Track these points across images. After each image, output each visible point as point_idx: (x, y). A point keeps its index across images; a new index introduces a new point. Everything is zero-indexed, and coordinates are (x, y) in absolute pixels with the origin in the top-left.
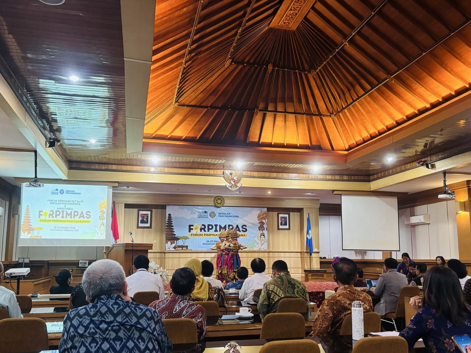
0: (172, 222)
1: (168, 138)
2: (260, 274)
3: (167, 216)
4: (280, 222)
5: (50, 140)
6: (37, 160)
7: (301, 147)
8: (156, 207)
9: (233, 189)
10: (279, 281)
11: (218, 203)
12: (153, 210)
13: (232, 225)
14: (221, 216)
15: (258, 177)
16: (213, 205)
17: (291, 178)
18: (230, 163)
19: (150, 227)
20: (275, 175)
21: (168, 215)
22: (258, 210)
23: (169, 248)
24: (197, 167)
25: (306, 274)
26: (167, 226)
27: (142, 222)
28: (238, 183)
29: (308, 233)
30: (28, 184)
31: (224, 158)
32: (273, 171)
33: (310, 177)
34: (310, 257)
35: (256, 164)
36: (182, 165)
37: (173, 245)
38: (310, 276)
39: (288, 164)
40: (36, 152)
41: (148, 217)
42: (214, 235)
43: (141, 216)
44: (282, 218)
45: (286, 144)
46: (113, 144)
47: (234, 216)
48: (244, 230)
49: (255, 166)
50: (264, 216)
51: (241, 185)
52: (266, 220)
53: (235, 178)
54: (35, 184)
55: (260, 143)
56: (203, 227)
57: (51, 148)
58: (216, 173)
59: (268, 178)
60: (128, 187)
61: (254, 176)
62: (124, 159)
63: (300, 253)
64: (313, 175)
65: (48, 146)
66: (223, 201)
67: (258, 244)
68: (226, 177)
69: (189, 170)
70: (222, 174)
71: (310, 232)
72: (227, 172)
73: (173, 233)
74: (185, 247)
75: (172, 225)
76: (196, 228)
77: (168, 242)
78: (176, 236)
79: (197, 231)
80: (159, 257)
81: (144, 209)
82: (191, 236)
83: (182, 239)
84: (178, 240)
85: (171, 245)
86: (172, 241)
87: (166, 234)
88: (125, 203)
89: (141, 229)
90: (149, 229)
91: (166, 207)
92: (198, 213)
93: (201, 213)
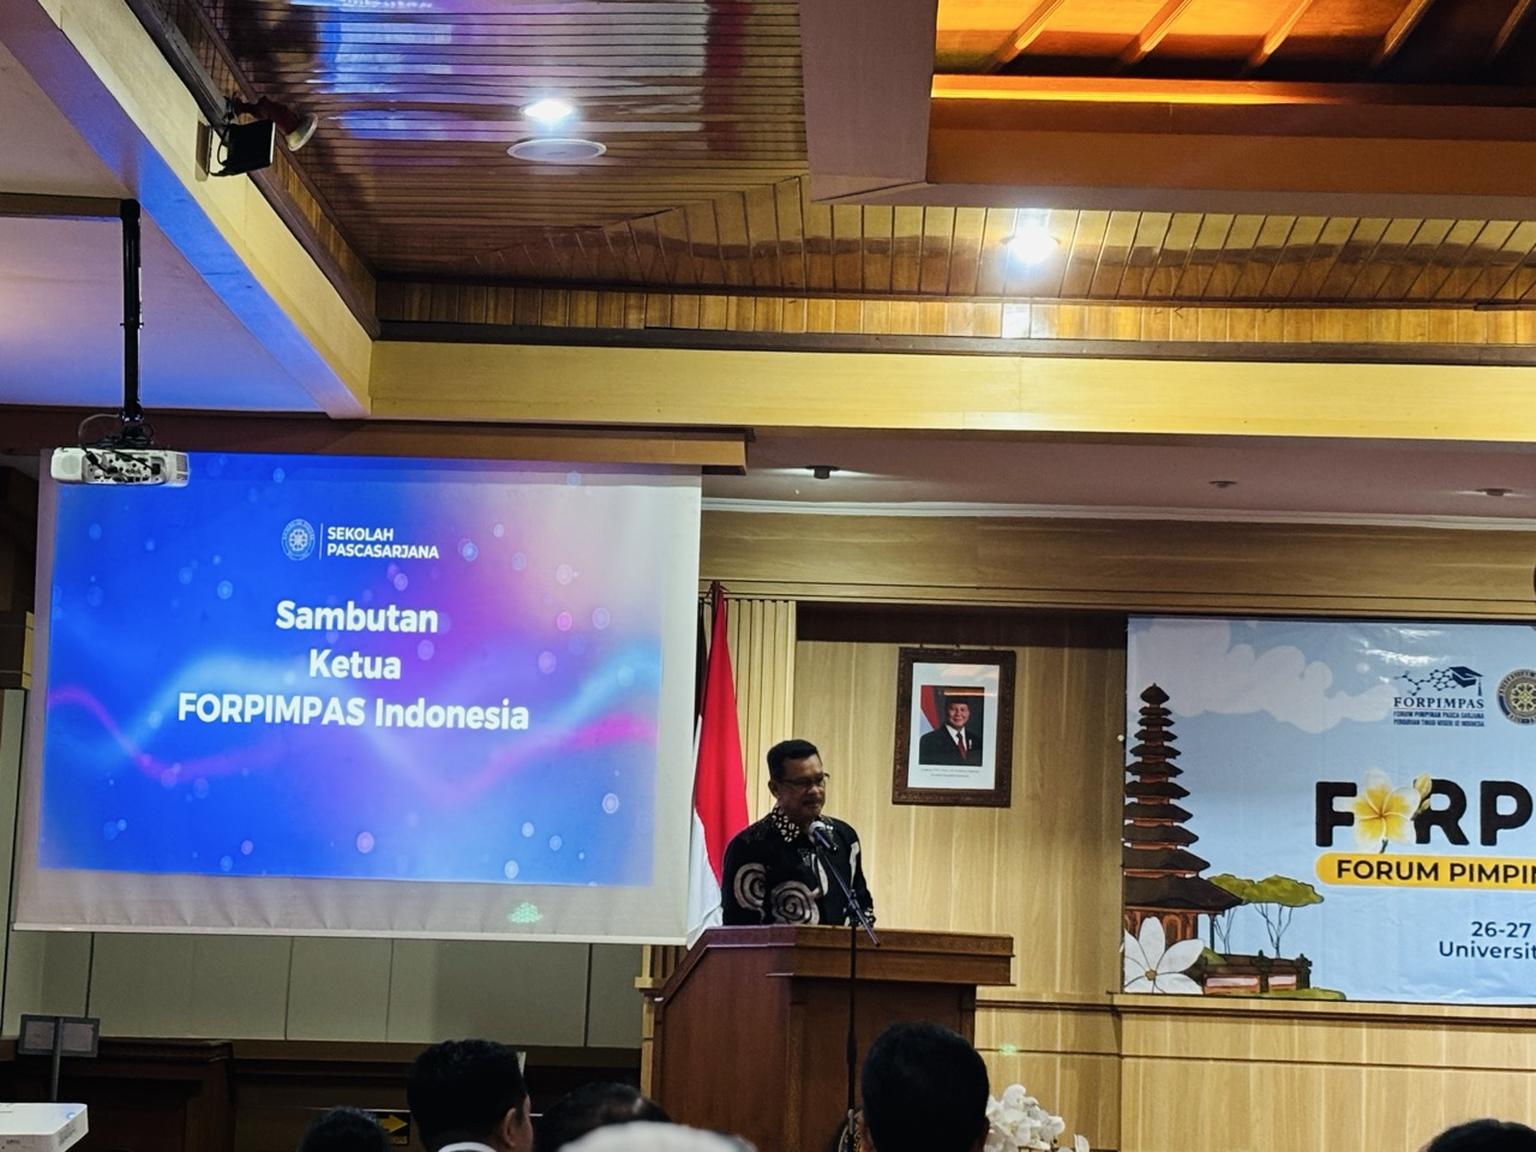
0: (1174, 753)
1: (1136, 58)
3: (1135, 705)
5: (230, 116)
6: (141, 272)
8: (1048, 627)
12: (1025, 656)
16: (1533, 611)
19: (999, 797)
21: (1145, 696)
23: (1152, 976)
26: (1131, 790)
27: (938, 750)
30: (72, 458)
36: (1255, 280)
37: (1189, 951)
40: (129, 211)
43: (925, 708)
46: (707, 124)
54: (128, 458)
56: (1441, 802)
57: (243, 175)
60: (822, 472)
62: (789, 250)
65: (216, 167)
69: (1320, 318)
73: (1187, 846)
74: (1286, 969)
75: (1171, 780)
76: (1381, 810)
77: (1147, 920)
78: (1205, 878)
79: (1386, 835)
80: (1069, 1043)
81: (954, 647)
82: (1340, 875)
83: (1258, 905)
84: (1227, 912)
85: (1168, 945)
86: (1176, 918)
87: (1124, 859)
88: (798, 602)
89: (922, 807)
90: (987, 810)
91: (1129, 629)
92: (1396, 678)
93: (1422, 681)
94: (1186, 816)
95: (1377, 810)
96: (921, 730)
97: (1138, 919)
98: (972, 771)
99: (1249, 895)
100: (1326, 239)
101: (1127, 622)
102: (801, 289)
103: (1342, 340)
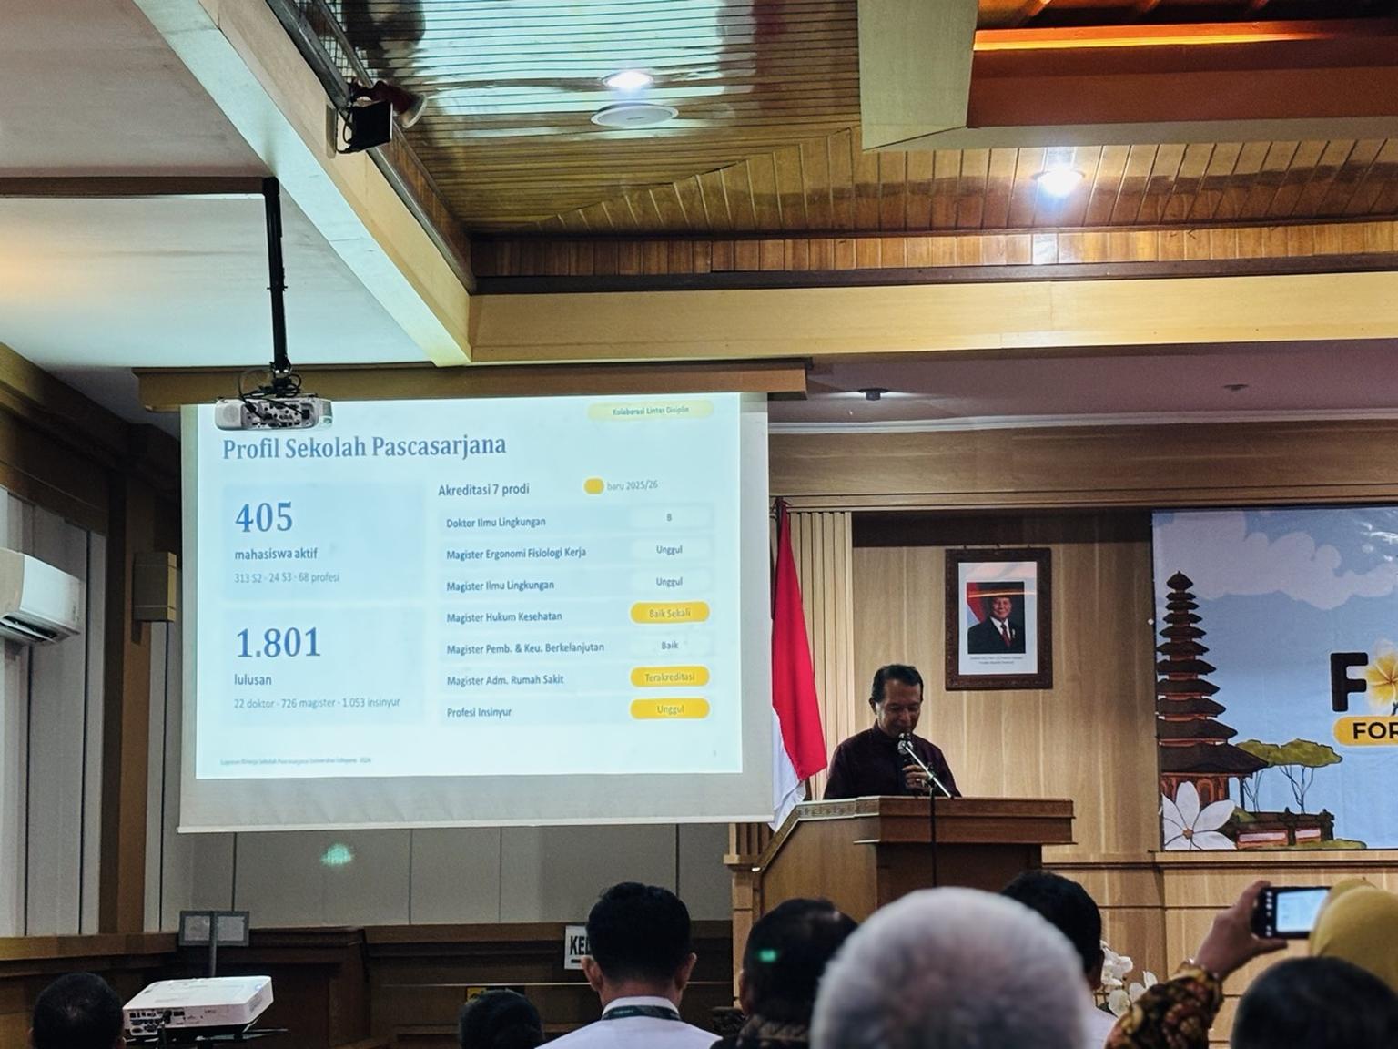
0: (1200, 634)
3: (1162, 591)
5: (353, 100)
6: (283, 240)
8: (1079, 524)
12: (1059, 552)
19: (1042, 680)
21: (1170, 584)
23: (1189, 835)
24: (1377, 208)
26: (1163, 668)
27: (984, 641)
30: (232, 409)
36: (1259, 201)
37: (1222, 811)
40: (270, 187)
43: (971, 602)
46: (760, 86)
54: (280, 406)
57: (364, 151)
60: (874, 393)
62: (840, 195)
65: (342, 145)
69: (1320, 233)
73: (1216, 716)
74: (1309, 824)
75: (1198, 657)
76: (1390, 676)
77: (1182, 784)
78: (1234, 745)
80: (1117, 896)
81: (995, 547)
82: (1356, 737)
83: (1283, 767)
84: (1255, 774)
85: (1203, 807)
86: (1209, 782)
87: (1158, 729)
88: (853, 512)
89: (973, 692)
90: (1032, 692)
91: (1154, 524)
94: (1214, 689)
95: (1387, 676)
97: (1174, 783)
98: (1015, 658)
99: (1276, 758)
100: (1326, 161)
101: (1151, 517)
102: (850, 231)
103: (1341, 252)
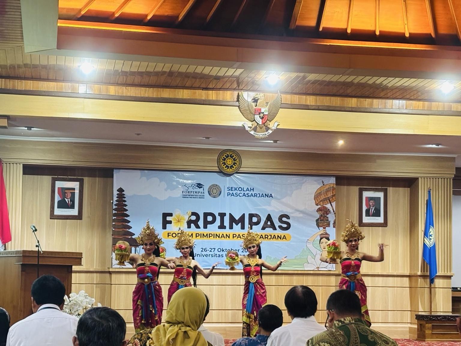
0: (126, 205)
1: (114, 18)
2: (304, 319)
3: (116, 193)
4: (364, 208)
7: (414, 39)
8: (91, 172)
9: (260, 135)
10: (340, 335)
11: (227, 167)
12: (86, 179)
13: (257, 216)
14: (233, 195)
15: (317, 108)
16: (217, 169)
17: (391, 111)
18: (252, 75)
19: (79, 217)
20: (353, 102)
21: (118, 191)
22: (316, 181)
24: (180, 85)
25: (421, 325)
26: (114, 215)
27: (62, 205)
28: (270, 121)
29: (426, 234)
31: (238, 63)
32: (350, 94)
33: (434, 109)
34: (430, 288)
35: (312, 77)
36: (146, 80)
38: (428, 328)
39: (382, 79)
41: (73, 194)
42: (216, 235)
43: (59, 193)
44: (369, 199)
45: (380, 32)
47: (262, 196)
48: (285, 226)
49: (309, 81)
50: (330, 194)
51: (278, 125)
52: (334, 204)
53: (265, 110)
55: (321, 29)
56: (194, 218)
58: (221, 99)
59: (339, 109)
60: (29, 128)
61: (308, 106)
62: (19, 67)
63: (407, 279)
64: (440, 103)
66: (237, 162)
67: (314, 257)
68: (244, 106)
69: (163, 91)
70: (236, 100)
71: (432, 231)
72: (247, 96)
73: (129, 229)
75: (125, 212)
79: (180, 226)
80: (98, 281)
81: (67, 177)
82: (168, 237)
87: (113, 233)
88: (23, 164)
89: (58, 220)
90: (76, 220)
91: (114, 173)
92: (183, 186)
93: (189, 187)
94: (129, 222)
95: (178, 220)
96: (58, 199)
100: (164, 70)
101: (113, 171)
102: (23, 78)
103: (168, 97)
